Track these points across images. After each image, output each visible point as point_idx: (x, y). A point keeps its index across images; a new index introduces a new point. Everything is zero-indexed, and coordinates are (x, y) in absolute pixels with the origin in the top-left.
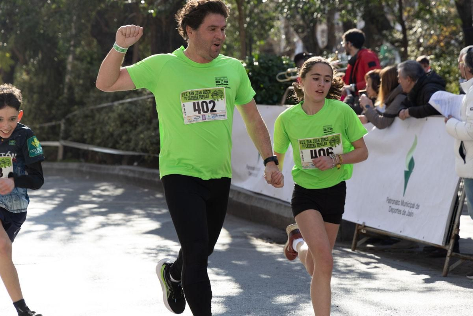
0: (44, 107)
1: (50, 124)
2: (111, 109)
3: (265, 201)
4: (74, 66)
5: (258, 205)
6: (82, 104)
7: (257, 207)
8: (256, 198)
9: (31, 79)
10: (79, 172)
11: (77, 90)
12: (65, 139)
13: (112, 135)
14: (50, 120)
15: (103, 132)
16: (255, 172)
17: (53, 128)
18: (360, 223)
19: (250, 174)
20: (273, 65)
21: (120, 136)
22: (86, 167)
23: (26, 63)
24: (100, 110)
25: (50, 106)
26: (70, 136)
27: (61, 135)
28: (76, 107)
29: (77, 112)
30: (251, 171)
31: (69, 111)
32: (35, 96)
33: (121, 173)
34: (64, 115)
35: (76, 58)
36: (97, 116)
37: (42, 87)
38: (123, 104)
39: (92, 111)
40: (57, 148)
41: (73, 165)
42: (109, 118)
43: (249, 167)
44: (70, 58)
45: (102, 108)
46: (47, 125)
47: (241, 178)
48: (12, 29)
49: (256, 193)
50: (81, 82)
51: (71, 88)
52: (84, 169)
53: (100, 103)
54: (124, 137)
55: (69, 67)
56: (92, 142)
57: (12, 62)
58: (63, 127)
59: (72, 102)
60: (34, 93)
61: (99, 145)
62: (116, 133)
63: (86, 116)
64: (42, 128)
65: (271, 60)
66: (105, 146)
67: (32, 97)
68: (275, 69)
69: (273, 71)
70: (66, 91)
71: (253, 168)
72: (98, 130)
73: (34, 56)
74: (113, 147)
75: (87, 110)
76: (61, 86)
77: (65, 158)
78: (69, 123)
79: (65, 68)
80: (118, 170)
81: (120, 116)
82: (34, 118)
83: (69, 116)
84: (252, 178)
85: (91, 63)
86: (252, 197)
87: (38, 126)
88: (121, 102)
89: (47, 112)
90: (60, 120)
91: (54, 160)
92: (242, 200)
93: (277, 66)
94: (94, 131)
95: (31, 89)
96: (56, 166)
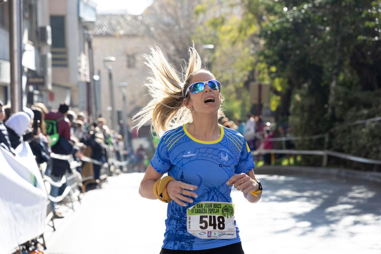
0: (312, 123)
1: (317, 137)
2: (364, 126)
4: (336, 90)
6: (341, 120)
9: (302, 100)
10: (339, 176)
11: (337, 110)
12: (328, 149)
13: (364, 147)
14: (317, 133)
15: (357, 145)
17: (319, 140)
21: (371, 147)
22: (344, 172)
23: (300, 87)
24: (356, 126)
25: (317, 122)
26: (332, 146)
27: (326, 146)
28: (337, 123)
29: (338, 127)
31: (332, 127)
32: (306, 115)
33: (372, 179)
34: (328, 130)
35: (338, 84)
36: (353, 131)
37: (311, 107)
38: (373, 122)
39: (349, 127)
40: (322, 156)
41: (334, 171)
42: (363, 133)
44: (333, 84)
45: (357, 125)
46: (315, 137)
48: (287, 61)
50: (341, 103)
51: (333, 109)
53: (356, 120)
54: (374, 149)
55: (332, 92)
56: (349, 152)
57: (289, 87)
58: (327, 140)
59: (334, 119)
60: (305, 111)
61: (355, 155)
62: (368, 145)
63: (344, 131)
64: (310, 140)
66: (359, 156)
67: (303, 115)
70: (330, 110)
72: (354, 143)
73: (304, 82)
74: (366, 157)
75: (345, 126)
76: (326, 106)
77: (329, 165)
78: (332, 136)
79: (329, 92)
80: (369, 175)
81: (371, 131)
82: (305, 132)
83: (332, 130)
85: (350, 87)
87: (308, 138)
88: (372, 120)
89: (315, 127)
90: (325, 133)
91: (320, 166)
94: (351, 143)
95: (302, 108)
96: (321, 170)
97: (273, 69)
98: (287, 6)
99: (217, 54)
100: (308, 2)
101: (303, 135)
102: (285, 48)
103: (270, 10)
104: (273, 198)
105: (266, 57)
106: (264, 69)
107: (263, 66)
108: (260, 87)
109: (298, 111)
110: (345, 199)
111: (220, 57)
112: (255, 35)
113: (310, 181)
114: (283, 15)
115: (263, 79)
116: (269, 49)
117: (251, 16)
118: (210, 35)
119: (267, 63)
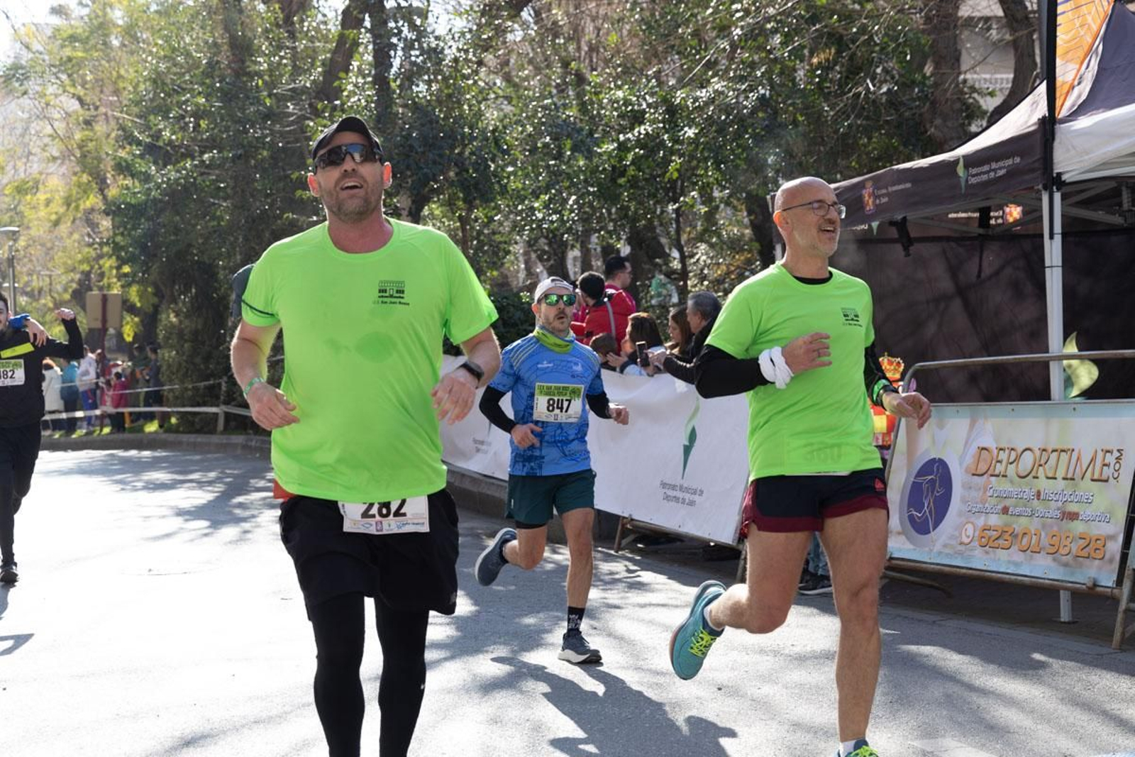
0: (198, 360)
1: (206, 383)
3: (499, 486)
5: (489, 492)
7: (488, 495)
8: (486, 483)
9: (181, 322)
10: (245, 447)
12: (227, 403)
14: (207, 378)
16: (484, 447)
17: (211, 388)
18: (626, 515)
19: (478, 450)
20: (508, 304)
23: (175, 301)
25: (207, 358)
26: (234, 399)
27: (222, 398)
30: (480, 446)
32: (187, 346)
37: (196, 333)
40: (216, 414)
41: (238, 439)
43: (475, 441)
46: (202, 384)
47: (464, 455)
48: (155, 255)
49: (485, 476)
52: (253, 444)
57: (156, 300)
58: (224, 388)
60: (186, 341)
64: (195, 389)
65: (506, 298)
67: (183, 346)
68: (512, 309)
69: (508, 312)
71: (482, 443)
73: (186, 291)
77: (227, 430)
82: (185, 375)
84: (480, 455)
86: (481, 481)
87: (190, 386)
89: (202, 366)
90: (221, 378)
91: (213, 431)
92: (467, 485)
93: (513, 306)
95: (181, 335)
96: (215, 439)
97: (126, 269)
98: (155, 163)
99: (22, 243)
100: (193, 159)
101: (182, 382)
102: (152, 235)
103: (123, 168)
104: (140, 484)
105: (117, 248)
106: (111, 267)
107: (108, 263)
108: (105, 299)
109: (173, 341)
110: (262, 484)
111: (26, 248)
112: (92, 210)
113: (198, 457)
114: (147, 178)
115: (109, 286)
116: (122, 234)
117: (85, 178)
118: (9, 210)
119: (118, 258)
